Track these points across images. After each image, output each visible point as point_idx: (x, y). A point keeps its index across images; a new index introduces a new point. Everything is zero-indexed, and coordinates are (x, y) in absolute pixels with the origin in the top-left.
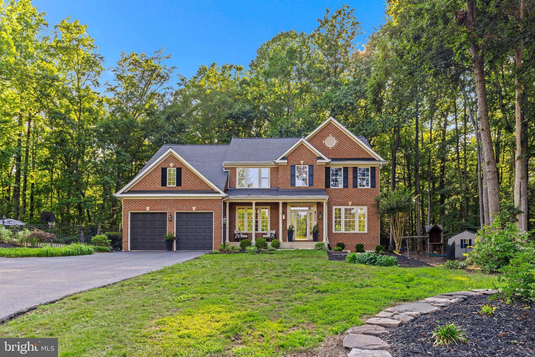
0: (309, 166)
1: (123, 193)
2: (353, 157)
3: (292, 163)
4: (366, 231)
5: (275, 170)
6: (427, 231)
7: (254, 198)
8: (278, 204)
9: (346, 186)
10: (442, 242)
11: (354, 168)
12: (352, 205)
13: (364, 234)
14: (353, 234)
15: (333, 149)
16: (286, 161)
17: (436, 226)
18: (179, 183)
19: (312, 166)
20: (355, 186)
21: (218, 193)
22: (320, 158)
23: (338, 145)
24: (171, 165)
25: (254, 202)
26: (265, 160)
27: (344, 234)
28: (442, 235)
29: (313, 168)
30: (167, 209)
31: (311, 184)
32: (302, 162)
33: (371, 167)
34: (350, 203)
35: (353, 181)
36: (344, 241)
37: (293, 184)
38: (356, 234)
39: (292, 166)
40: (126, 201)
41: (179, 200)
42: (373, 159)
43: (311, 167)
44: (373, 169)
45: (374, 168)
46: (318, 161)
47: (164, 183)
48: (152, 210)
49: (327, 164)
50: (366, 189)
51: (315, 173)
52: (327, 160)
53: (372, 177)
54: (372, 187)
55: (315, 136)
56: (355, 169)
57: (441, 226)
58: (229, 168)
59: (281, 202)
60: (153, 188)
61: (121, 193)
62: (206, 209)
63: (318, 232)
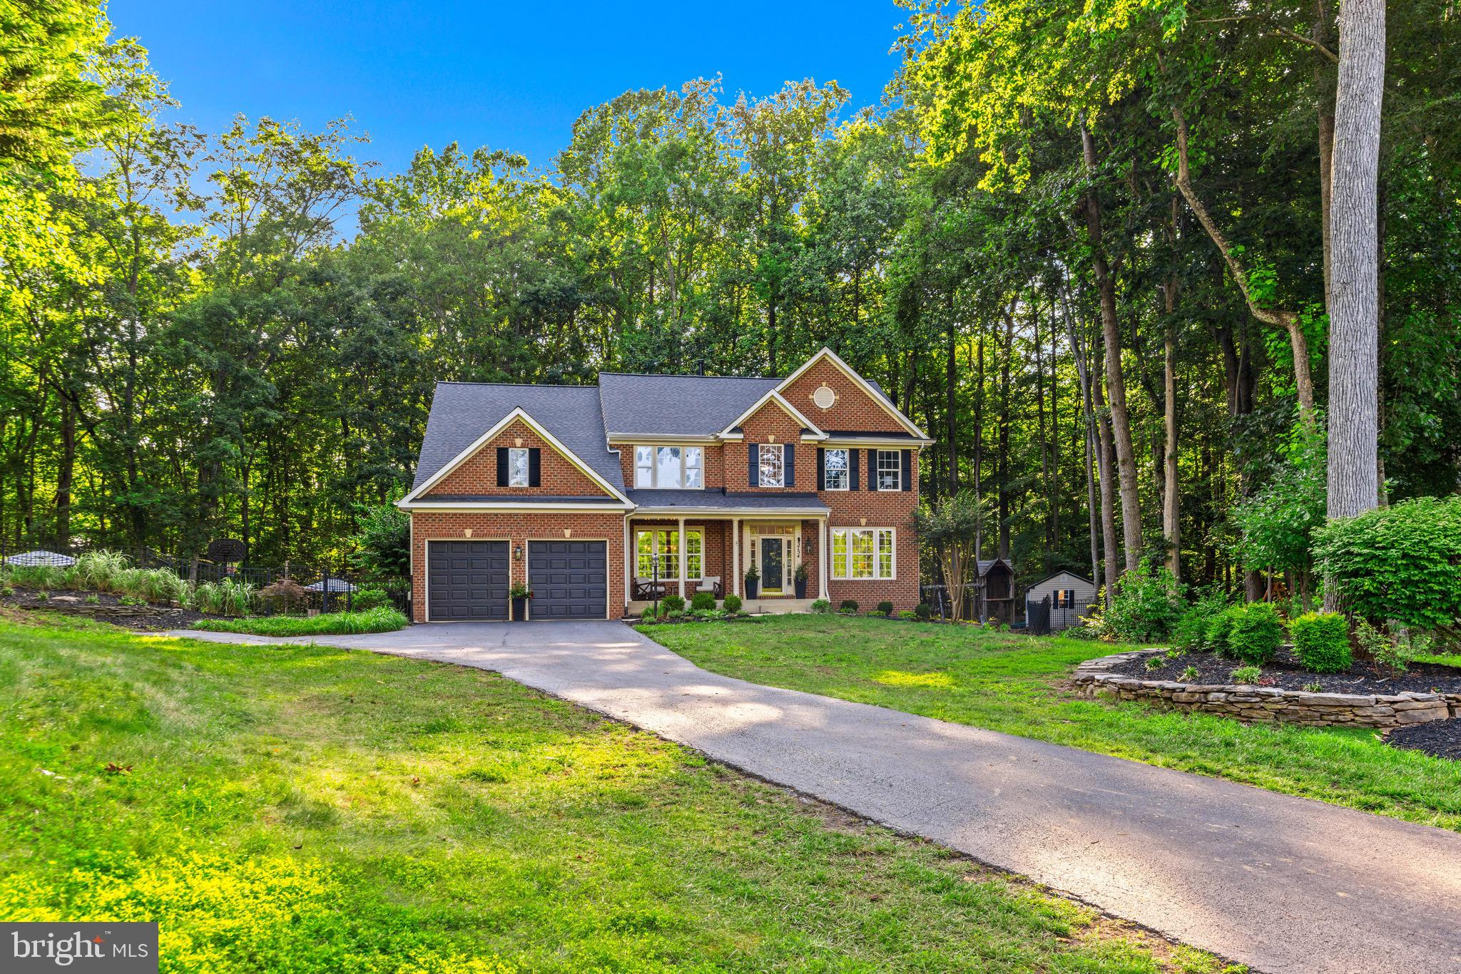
0: (786, 446)
1: (414, 500)
2: (868, 429)
3: (752, 439)
4: (893, 577)
5: (717, 452)
6: (981, 572)
7: (682, 512)
8: (731, 522)
9: (855, 486)
10: (1011, 596)
11: (870, 451)
12: (867, 525)
13: (891, 582)
14: (869, 582)
15: (830, 411)
16: (741, 436)
17: (1000, 562)
18: (535, 479)
19: (793, 446)
20: (873, 488)
21: (618, 501)
22: (807, 431)
23: (839, 405)
24: (519, 442)
25: (682, 519)
26: (692, 431)
27: (853, 582)
28: (1012, 581)
29: (793, 451)
30: (510, 534)
31: (790, 481)
32: (771, 438)
33: (903, 451)
34: (863, 521)
35: (869, 477)
36: (852, 597)
37: (754, 481)
38: (875, 582)
39: (751, 445)
40: (422, 518)
41: (536, 515)
42: (906, 435)
43: (790, 448)
44: (907, 454)
45: (909, 451)
46: (804, 437)
47: (503, 479)
48: (478, 535)
49: (820, 442)
50: (894, 494)
51: (797, 461)
52: (823, 436)
53: (904, 470)
54: (904, 489)
55: (794, 384)
56: (872, 453)
57: (1008, 563)
58: (618, 447)
59: (736, 521)
60: (478, 488)
61: (411, 501)
62: (592, 535)
63: (805, 578)
